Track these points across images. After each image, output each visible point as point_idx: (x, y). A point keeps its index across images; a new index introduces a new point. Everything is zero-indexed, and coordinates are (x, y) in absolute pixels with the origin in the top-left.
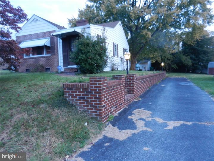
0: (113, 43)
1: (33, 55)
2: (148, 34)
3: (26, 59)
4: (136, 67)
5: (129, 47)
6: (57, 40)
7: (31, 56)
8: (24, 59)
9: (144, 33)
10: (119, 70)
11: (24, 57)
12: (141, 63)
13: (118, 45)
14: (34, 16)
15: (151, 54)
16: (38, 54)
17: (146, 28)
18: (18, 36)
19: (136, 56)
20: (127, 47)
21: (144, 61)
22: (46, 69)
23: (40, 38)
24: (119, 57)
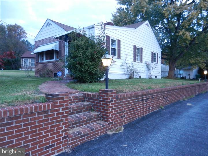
0: (135, 46)
1: (47, 59)
2: (186, 35)
3: (40, 63)
4: (179, 74)
5: (162, 52)
6: (64, 43)
7: (45, 61)
8: (39, 64)
9: (181, 33)
10: (142, 77)
11: (40, 62)
12: (184, 70)
13: (142, 49)
14: (48, 20)
15: (192, 59)
16: (50, 59)
17: (184, 27)
18: (36, 41)
19: (175, 62)
20: (158, 50)
21: (188, 67)
22: (55, 74)
23: (51, 42)
24: (143, 62)
